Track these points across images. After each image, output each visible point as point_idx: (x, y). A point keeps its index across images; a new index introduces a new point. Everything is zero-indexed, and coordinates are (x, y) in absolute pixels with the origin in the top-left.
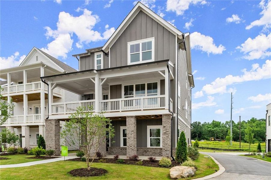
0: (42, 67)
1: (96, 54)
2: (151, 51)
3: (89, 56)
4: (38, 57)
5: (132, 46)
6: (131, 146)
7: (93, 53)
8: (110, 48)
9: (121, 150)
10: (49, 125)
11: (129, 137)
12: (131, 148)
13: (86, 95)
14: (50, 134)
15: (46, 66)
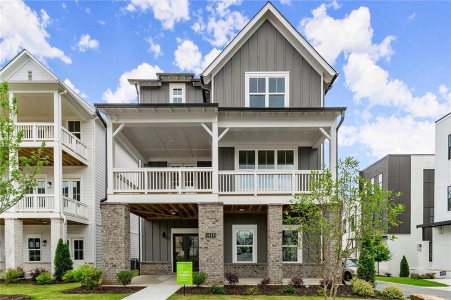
0: (57, 92)
1: (172, 87)
2: (284, 95)
3: (158, 88)
4: (33, 74)
5: (252, 81)
6: (278, 261)
7: (166, 84)
8: (214, 77)
9: (234, 269)
10: (110, 215)
11: (274, 244)
12: (278, 263)
13: (152, 162)
14: (112, 236)
15: (65, 91)
